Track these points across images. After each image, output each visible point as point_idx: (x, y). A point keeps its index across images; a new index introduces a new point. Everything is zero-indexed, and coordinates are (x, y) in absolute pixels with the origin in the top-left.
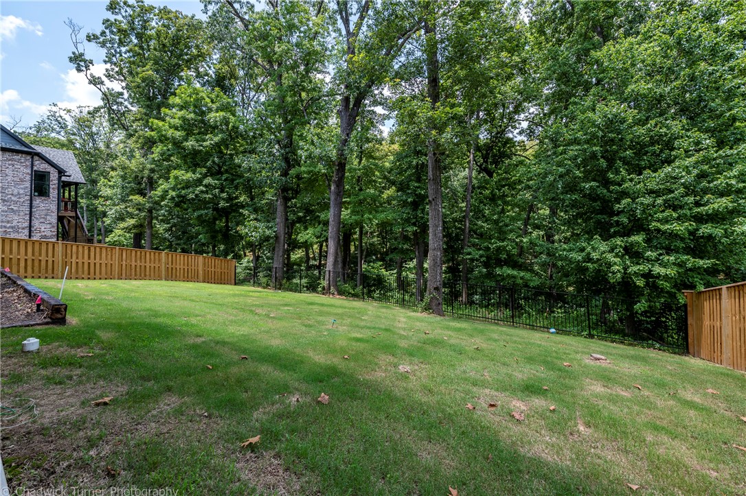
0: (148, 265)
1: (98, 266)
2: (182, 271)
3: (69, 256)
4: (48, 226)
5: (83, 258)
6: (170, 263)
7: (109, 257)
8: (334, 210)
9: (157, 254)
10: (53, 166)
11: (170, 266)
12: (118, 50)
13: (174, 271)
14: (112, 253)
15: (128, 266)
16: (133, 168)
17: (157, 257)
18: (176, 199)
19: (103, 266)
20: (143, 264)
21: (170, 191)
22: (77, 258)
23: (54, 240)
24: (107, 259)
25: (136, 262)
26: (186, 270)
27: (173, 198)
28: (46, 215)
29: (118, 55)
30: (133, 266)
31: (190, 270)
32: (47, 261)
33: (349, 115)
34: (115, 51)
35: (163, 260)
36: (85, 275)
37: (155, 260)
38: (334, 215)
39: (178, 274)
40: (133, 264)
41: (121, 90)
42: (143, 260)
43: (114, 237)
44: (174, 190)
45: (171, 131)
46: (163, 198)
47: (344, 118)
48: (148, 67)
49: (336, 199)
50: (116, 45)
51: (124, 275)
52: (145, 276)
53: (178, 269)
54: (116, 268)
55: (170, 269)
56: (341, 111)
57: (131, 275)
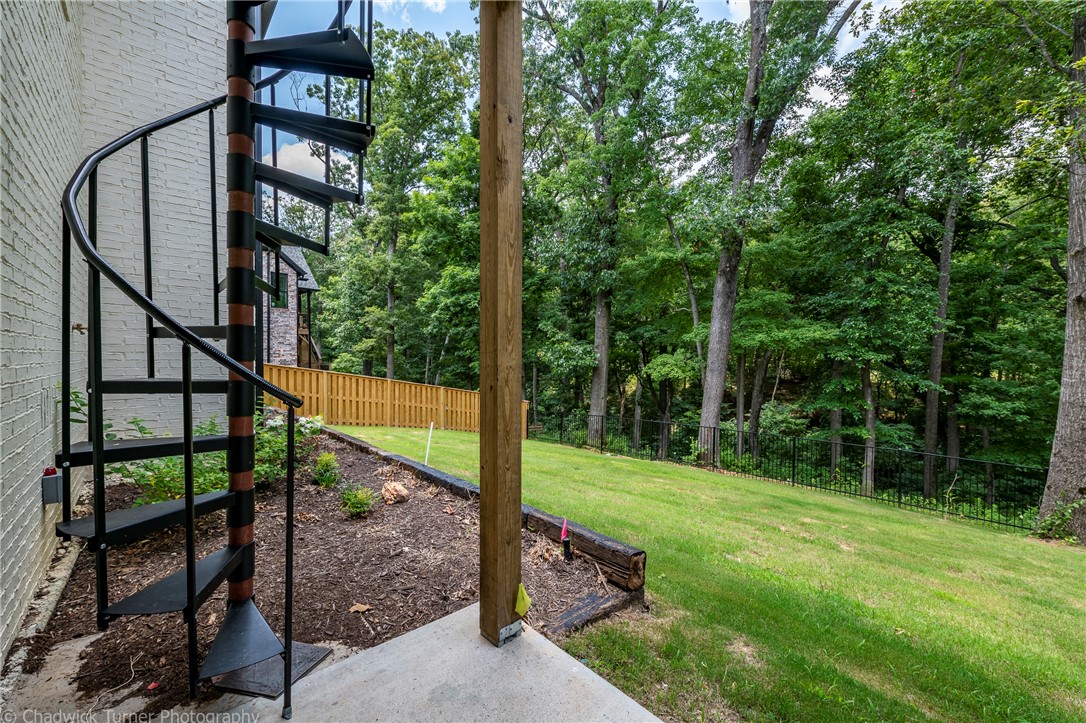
0: (424, 406)
1: (367, 405)
2: (463, 416)
3: (335, 391)
4: (288, 348)
5: (351, 394)
6: (449, 405)
7: (380, 393)
8: (722, 324)
9: (434, 390)
10: (291, 266)
11: (449, 408)
12: (345, 106)
13: (454, 415)
14: (383, 387)
15: (402, 406)
16: (373, 268)
17: (434, 395)
18: (452, 309)
19: (374, 405)
20: (418, 405)
21: (442, 299)
22: (344, 394)
23: (295, 366)
24: (377, 397)
25: (410, 401)
26: (468, 414)
27: (447, 308)
28: (285, 333)
29: (344, 113)
30: (407, 406)
31: (472, 415)
32: (311, 398)
33: (753, 154)
34: (342, 107)
35: (442, 400)
36: (353, 421)
37: (432, 399)
38: (721, 333)
39: (459, 421)
40: (407, 404)
41: (348, 162)
42: (418, 399)
43: (341, 362)
44: (447, 296)
45: (441, 208)
46: (432, 307)
47: (743, 160)
48: (391, 122)
49: (724, 305)
50: (342, 99)
51: (397, 421)
52: (421, 421)
53: (459, 413)
54: (388, 409)
55: (450, 413)
56: (737, 148)
57: (405, 420)
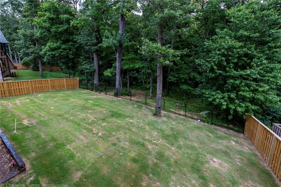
0: (43, 85)
1: (23, 89)
2: (58, 86)
3: (10, 87)
5: (16, 87)
6: (52, 84)
14: (27, 83)
15: (35, 87)
18: (51, 56)
19: (25, 89)
21: (48, 52)
24: (26, 86)
27: (49, 55)
31: (61, 85)
32: (1, 90)
33: (123, 23)
35: (49, 83)
37: (46, 83)
39: (56, 87)
40: (37, 86)
42: (41, 84)
51: (34, 91)
52: (43, 90)
53: (56, 85)
54: (31, 89)
55: (53, 86)
56: (120, 21)
57: (37, 90)
